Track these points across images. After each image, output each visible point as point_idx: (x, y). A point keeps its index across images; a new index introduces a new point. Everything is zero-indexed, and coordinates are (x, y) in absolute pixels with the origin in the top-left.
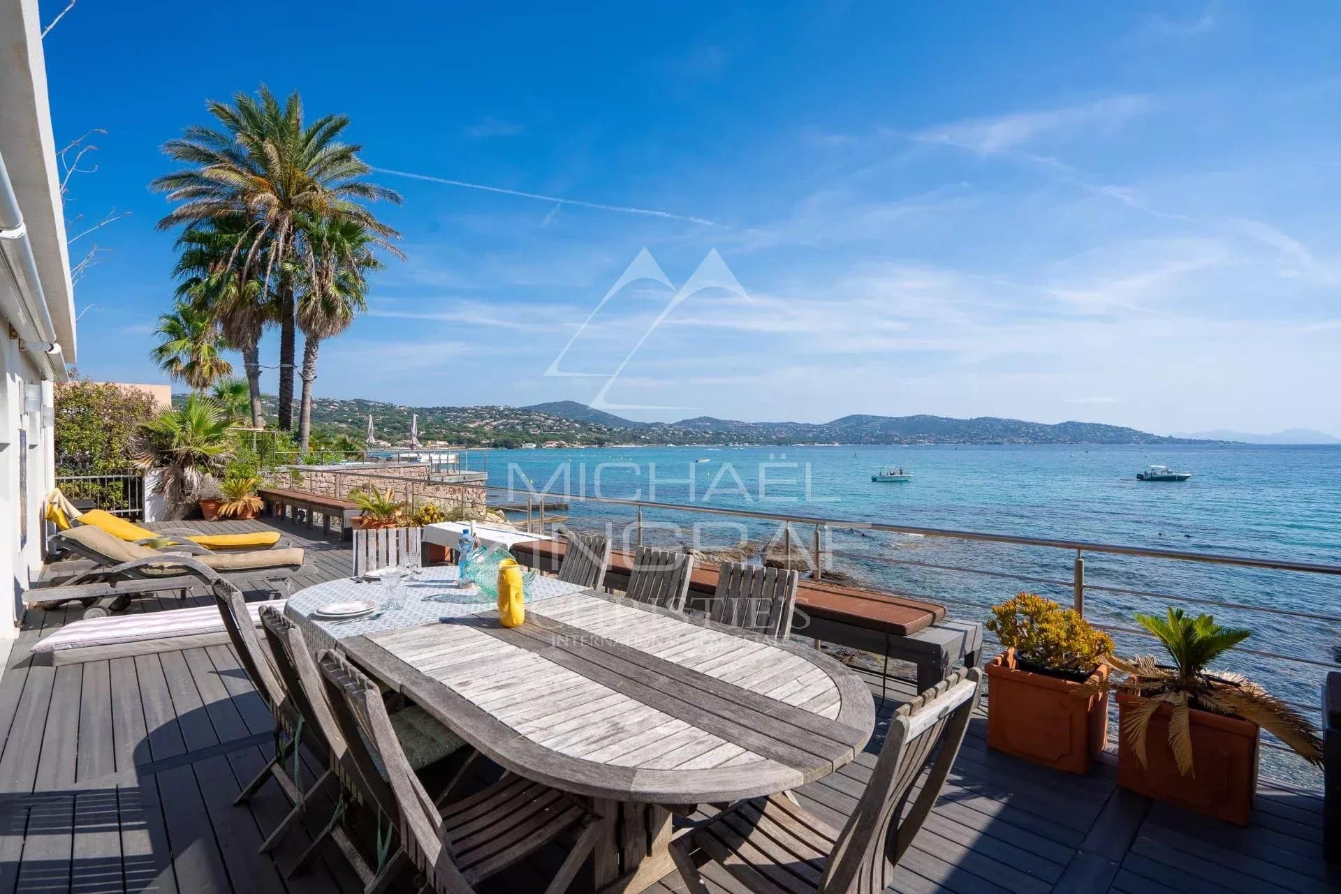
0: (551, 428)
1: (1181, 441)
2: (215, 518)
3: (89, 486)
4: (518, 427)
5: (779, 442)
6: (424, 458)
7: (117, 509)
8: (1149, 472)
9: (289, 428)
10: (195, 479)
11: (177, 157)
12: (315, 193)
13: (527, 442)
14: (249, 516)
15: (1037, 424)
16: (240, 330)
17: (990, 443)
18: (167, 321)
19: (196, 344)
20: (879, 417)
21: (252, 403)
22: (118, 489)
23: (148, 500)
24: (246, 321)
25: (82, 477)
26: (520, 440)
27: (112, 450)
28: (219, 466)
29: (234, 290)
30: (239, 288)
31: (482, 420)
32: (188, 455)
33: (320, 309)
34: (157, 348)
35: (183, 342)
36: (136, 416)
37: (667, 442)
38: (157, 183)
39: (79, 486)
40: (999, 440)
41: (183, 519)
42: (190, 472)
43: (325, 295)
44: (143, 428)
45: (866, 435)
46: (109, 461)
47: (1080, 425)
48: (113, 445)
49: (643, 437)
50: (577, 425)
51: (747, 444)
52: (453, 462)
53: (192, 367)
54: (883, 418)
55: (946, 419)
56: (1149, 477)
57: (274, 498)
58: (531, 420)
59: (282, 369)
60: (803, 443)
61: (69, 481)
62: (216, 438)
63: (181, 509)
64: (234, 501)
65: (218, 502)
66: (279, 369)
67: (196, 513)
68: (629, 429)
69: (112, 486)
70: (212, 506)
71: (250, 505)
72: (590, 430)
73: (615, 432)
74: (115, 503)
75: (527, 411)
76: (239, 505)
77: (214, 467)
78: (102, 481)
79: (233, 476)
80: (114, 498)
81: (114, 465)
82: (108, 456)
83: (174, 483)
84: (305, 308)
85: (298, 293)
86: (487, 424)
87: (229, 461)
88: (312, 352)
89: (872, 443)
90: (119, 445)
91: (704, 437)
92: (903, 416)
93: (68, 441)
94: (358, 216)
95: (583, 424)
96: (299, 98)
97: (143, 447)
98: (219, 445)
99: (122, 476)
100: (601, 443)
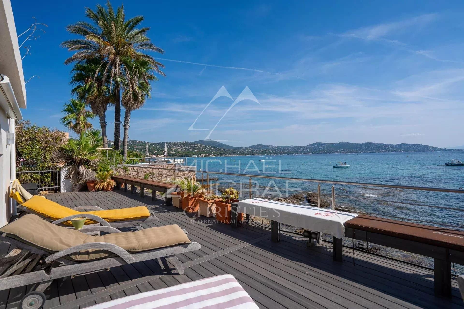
0: (203, 149)
1: (449, 150)
2: (94, 190)
3: (35, 176)
4: (190, 149)
5: (288, 153)
6: (172, 161)
7: (48, 187)
8: (450, 162)
9: (118, 149)
10: (84, 172)
11: (72, 32)
12: (131, 46)
13: (194, 155)
14: (109, 189)
15: (389, 145)
16: (98, 107)
17: (370, 152)
18: (67, 107)
19: (78, 116)
20: (326, 143)
21: (103, 138)
22: (49, 177)
23: (62, 182)
24: (101, 103)
25: (32, 172)
26: (191, 154)
27: (46, 158)
28: (94, 165)
29: (96, 90)
30: (98, 89)
31: (177, 147)
32: (80, 160)
33: (132, 97)
34: (63, 117)
35: (73, 115)
36: (57, 142)
37: (246, 154)
38: (64, 44)
39: (31, 176)
40: (374, 151)
41: (79, 191)
42: (82, 169)
43: (134, 91)
44: (60, 148)
45: (322, 150)
46: (44, 163)
47: (407, 144)
48: (47, 156)
49: (237, 152)
50: (212, 148)
51: (276, 154)
52: (182, 162)
53: (76, 125)
54: (328, 143)
55: (353, 143)
56: (450, 164)
57: (121, 181)
58: (195, 147)
59: (115, 124)
60: (297, 153)
61: (27, 173)
62: (93, 152)
63: (78, 186)
64: (102, 182)
65: (95, 183)
66: (114, 123)
67: (85, 188)
68: (231, 149)
69: (46, 176)
70: (92, 185)
71: (110, 184)
72: (217, 150)
73: (226, 150)
74: (47, 184)
75: (193, 143)
76: (105, 184)
77: (92, 166)
78: (42, 173)
79: (100, 170)
80: (47, 181)
81: (47, 165)
82: (44, 162)
83: (75, 174)
84: (126, 97)
85: (122, 91)
86: (179, 148)
87: (99, 163)
88: (128, 116)
89: (324, 153)
90: (49, 156)
91: (259, 152)
92: (336, 142)
93: (25, 154)
94: (148, 57)
95: (214, 148)
96: (123, 8)
97: (60, 157)
98: (94, 156)
99: (50, 171)
100: (221, 155)
